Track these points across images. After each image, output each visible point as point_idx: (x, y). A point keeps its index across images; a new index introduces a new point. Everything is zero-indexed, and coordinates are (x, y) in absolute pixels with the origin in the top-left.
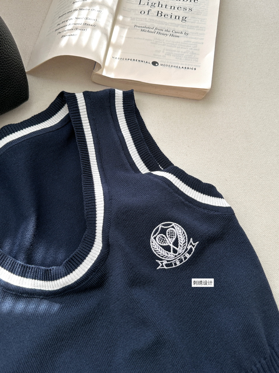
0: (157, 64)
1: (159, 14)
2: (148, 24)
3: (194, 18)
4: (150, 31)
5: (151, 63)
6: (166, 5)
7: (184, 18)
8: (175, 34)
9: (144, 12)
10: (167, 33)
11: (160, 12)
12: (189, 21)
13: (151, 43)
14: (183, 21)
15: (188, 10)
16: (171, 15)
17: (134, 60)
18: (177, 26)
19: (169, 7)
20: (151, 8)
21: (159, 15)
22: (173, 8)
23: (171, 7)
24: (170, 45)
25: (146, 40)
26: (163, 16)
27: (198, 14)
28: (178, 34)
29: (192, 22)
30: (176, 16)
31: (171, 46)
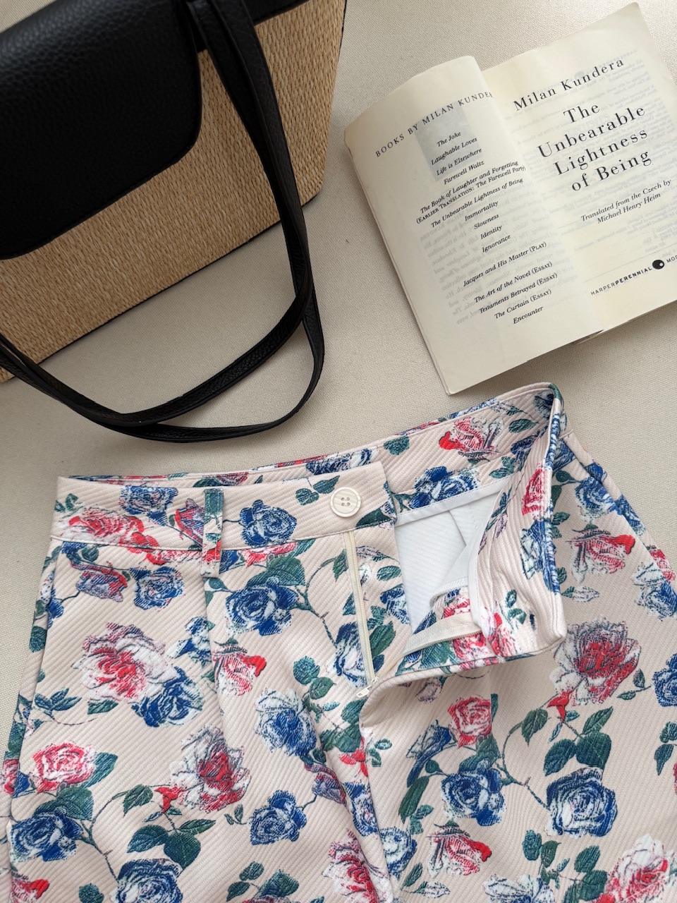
0: (661, 265)
1: (602, 174)
2: (601, 204)
3: (658, 146)
4: (611, 214)
5: (652, 267)
6: (601, 150)
7: (644, 156)
8: (651, 195)
9: (580, 185)
10: (638, 200)
11: (602, 170)
12: (655, 156)
13: (629, 233)
14: (647, 163)
15: (639, 137)
16: (621, 163)
17: (626, 278)
18: (644, 178)
19: (607, 151)
20: (583, 172)
21: (604, 175)
22: (613, 148)
23: (610, 147)
24: (657, 219)
25: (617, 232)
26: (611, 174)
27: (661, 136)
28: (655, 192)
29: (661, 156)
30: (630, 162)
31: (660, 220)
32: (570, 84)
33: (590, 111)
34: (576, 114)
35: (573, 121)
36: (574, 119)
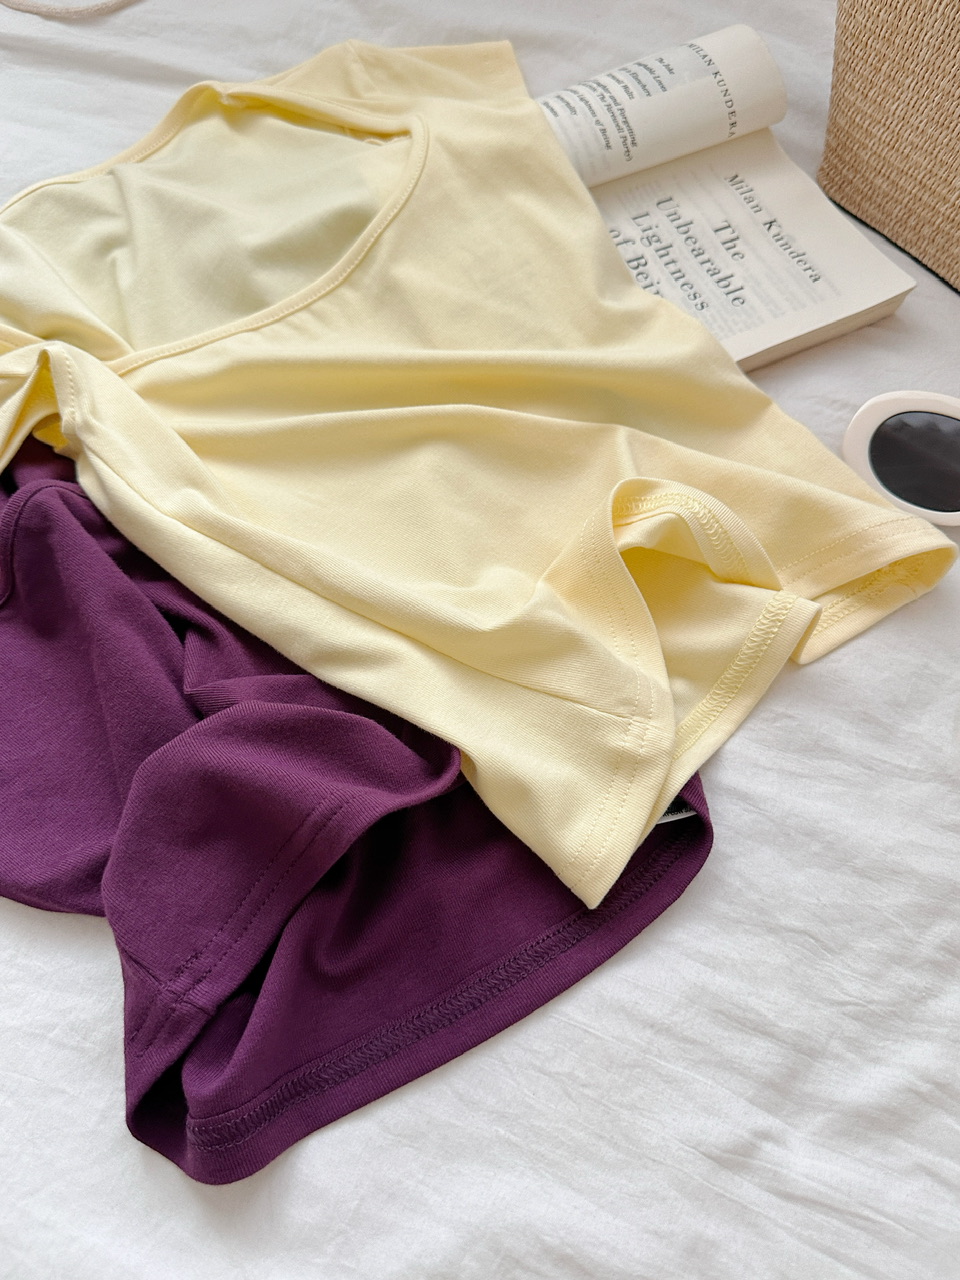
32: (774, 229)
33: (733, 251)
34: (727, 234)
35: (717, 231)
36: (719, 233)
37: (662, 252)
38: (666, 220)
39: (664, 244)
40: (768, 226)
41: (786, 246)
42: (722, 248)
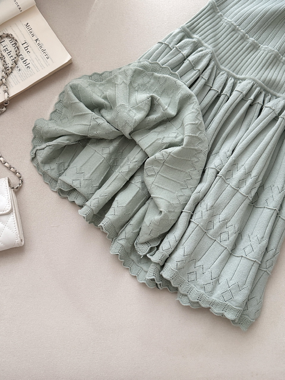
32: (38, 42)
33: (27, 51)
34: (25, 45)
36: (23, 45)
37: (9, 54)
38: (9, 43)
39: (9, 51)
40: (36, 41)
41: (41, 47)
42: (24, 50)
